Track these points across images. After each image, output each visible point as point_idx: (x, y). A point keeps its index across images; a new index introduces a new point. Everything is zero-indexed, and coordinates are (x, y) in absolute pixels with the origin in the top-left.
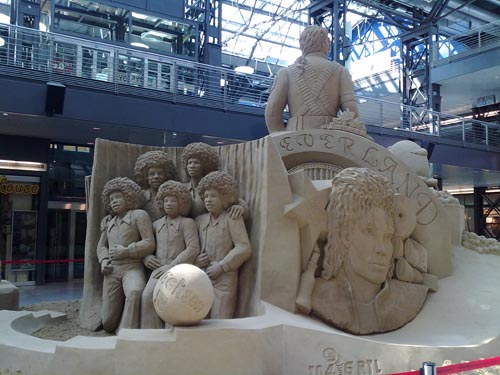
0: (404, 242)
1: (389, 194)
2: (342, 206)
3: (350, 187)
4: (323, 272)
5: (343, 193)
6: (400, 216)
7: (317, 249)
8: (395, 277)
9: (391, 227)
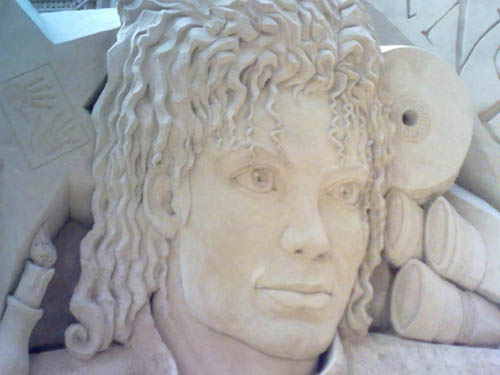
0: (425, 207)
1: (348, 47)
2: (147, 94)
3: (181, 23)
4: (71, 331)
5: (151, 47)
6: (407, 119)
7: (45, 251)
8: (381, 327)
9: (353, 159)
